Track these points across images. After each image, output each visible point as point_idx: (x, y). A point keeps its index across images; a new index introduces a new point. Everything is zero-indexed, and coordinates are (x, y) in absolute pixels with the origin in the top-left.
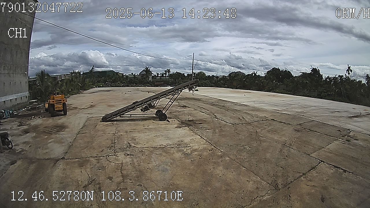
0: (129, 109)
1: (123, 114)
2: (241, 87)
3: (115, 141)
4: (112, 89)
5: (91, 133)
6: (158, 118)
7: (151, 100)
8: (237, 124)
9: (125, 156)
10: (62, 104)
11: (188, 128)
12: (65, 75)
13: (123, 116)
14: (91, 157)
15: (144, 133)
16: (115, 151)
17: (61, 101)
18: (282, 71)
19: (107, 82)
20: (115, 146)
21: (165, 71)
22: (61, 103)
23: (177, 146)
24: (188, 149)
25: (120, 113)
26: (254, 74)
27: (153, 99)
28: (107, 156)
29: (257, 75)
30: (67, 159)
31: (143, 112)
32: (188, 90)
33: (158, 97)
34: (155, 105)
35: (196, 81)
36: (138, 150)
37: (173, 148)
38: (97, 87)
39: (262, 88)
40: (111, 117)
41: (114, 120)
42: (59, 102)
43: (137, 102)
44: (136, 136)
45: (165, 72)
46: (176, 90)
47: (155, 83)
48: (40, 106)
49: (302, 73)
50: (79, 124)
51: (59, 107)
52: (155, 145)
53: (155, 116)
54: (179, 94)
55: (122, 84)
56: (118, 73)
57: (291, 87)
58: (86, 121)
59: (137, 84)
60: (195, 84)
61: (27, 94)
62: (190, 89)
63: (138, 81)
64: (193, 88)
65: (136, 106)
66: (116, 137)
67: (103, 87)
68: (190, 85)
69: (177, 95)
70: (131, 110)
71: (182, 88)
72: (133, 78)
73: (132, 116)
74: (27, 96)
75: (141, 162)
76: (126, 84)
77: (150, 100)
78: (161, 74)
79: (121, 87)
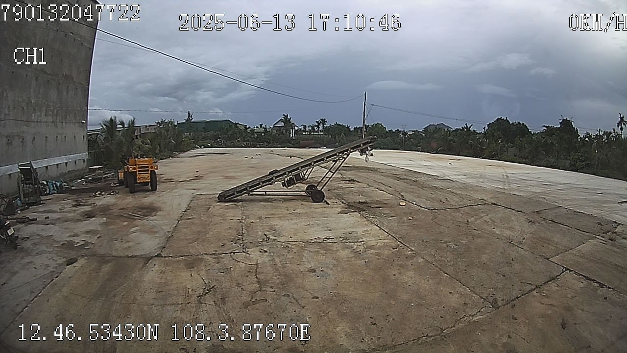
0: (263, 182)
1: (253, 191)
2: (445, 151)
3: (243, 232)
4: (229, 151)
5: (202, 218)
6: (310, 198)
7: (300, 168)
8: (437, 210)
9: (261, 253)
10: (149, 172)
11: (359, 214)
12: (146, 126)
13: (254, 193)
14: (206, 254)
15: (288, 220)
16: (243, 245)
17: (148, 167)
18: (512, 123)
19: (220, 138)
20: (244, 239)
21: (317, 122)
22: (148, 170)
23: (343, 240)
24: (360, 246)
25: (248, 188)
26: (467, 128)
27: (302, 167)
28: (232, 254)
29: (470, 130)
30: (165, 257)
31: (286, 187)
32: (360, 153)
33: (311, 164)
34: (306, 177)
35: (372, 139)
36: (282, 245)
37: (336, 244)
38: (203, 147)
39: (479, 151)
40: (234, 194)
41: (237, 199)
42: (144, 169)
43: (276, 171)
44: (276, 224)
45: (317, 124)
46: (339, 153)
47: (301, 142)
48: (108, 175)
49: (546, 127)
50: (180, 204)
51: (144, 177)
52: (307, 238)
53: (303, 193)
54: (344, 159)
55: (245, 144)
56: (238, 125)
57: (527, 150)
58: (191, 201)
59: (269, 143)
60: (370, 144)
61: (85, 155)
62: (363, 152)
63: (272, 139)
64: (368, 150)
65: (274, 178)
66: (243, 224)
67: (212, 147)
68: (362, 145)
69: (342, 161)
70: (267, 183)
71: (350, 149)
72: (263, 133)
73: (267, 193)
74: (86, 160)
75: (287, 262)
76: (251, 143)
77: (298, 169)
78: (311, 126)
79: (242, 147)
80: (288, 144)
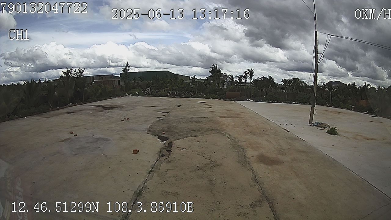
21: (245, 73)
38: (131, 95)
45: (244, 75)
67: (138, 95)
78: (238, 76)
80: (214, 95)
